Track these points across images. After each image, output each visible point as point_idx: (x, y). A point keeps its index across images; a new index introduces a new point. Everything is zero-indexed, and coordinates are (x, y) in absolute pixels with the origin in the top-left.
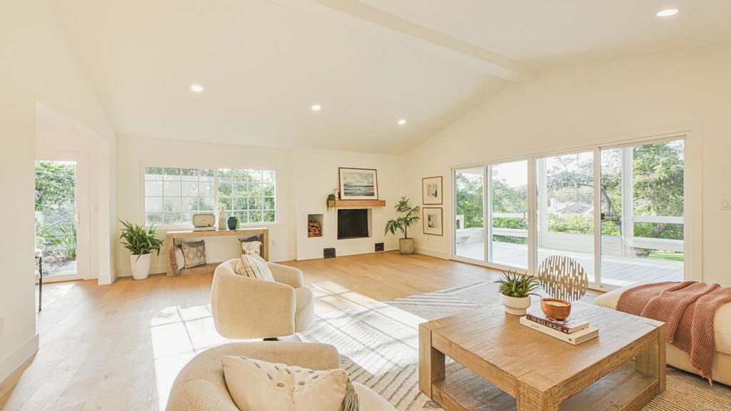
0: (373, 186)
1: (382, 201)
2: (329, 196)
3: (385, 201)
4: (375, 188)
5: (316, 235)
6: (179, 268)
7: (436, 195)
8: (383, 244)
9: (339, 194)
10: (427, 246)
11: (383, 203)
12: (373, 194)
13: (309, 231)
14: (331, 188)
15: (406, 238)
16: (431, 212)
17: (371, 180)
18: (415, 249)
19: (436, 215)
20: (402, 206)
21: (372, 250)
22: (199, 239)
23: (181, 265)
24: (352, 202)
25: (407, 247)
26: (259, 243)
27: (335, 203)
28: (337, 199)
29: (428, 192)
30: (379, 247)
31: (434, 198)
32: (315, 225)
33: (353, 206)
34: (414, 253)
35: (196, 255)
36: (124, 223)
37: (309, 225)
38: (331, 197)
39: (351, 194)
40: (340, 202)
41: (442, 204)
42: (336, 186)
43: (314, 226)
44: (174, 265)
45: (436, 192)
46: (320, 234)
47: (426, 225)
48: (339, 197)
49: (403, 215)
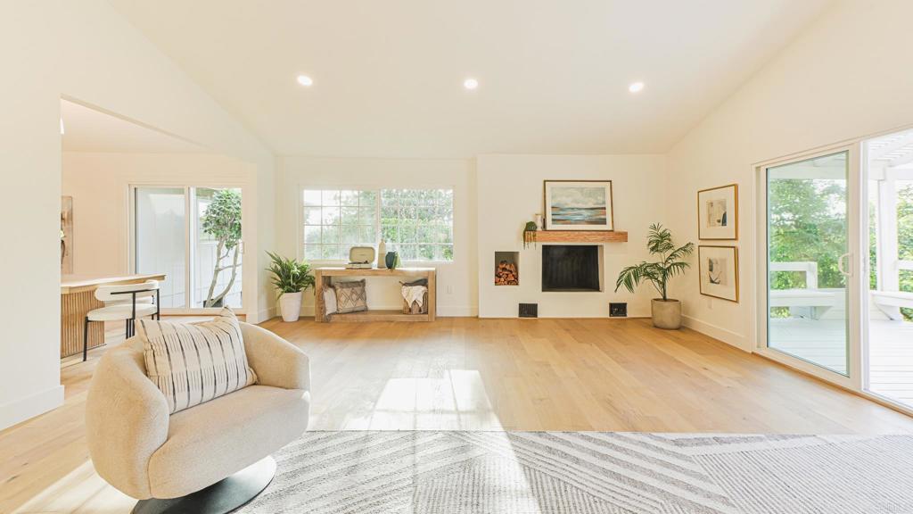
0: (605, 208)
1: (620, 234)
2: (527, 224)
3: (626, 233)
4: (608, 211)
5: (509, 283)
6: (327, 313)
7: (724, 222)
8: (625, 304)
9: (544, 221)
10: (708, 319)
11: (623, 237)
12: (603, 222)
13: (497, 275)
14: (531, 212)
15: (665, 299)
16: (715, 254)
17: (600, 198)
18: (684, 320)
19: (724, 261)
20: (660, 242)
21: (605, 313)
22: (359, 279)
23: (331, 307)
24: (565, 234)
25: (667, 315)
26: (423, 288)
27: (534, 236)
28: (539, 229)
29: (710, 216)
30: (618, 309)
31: (719, 227)
32: (508, 267)
33: (565, 239)
34: (682, 328)
35: (349, 298)
36: (271, 256)
37: (497, 267)
38: (530, 227)
39: (564, 221)
40: (545, 234)
41: (736, 239)
42: (539, 210)
43: (506, 267)
44: (322, 308)
45: (725, 215)
46: (515, 281)
47: (706, 281)
48: (544, 226)
49: (658, 258)
